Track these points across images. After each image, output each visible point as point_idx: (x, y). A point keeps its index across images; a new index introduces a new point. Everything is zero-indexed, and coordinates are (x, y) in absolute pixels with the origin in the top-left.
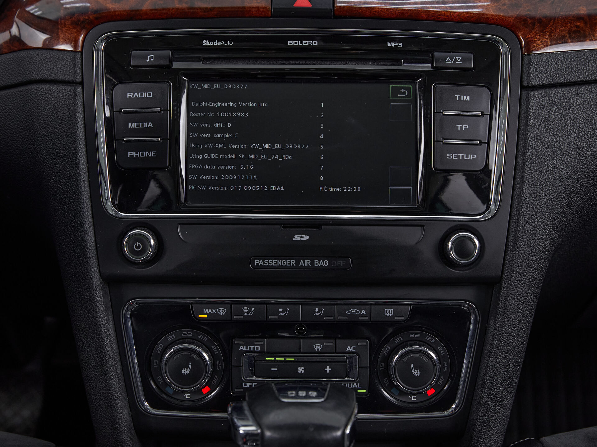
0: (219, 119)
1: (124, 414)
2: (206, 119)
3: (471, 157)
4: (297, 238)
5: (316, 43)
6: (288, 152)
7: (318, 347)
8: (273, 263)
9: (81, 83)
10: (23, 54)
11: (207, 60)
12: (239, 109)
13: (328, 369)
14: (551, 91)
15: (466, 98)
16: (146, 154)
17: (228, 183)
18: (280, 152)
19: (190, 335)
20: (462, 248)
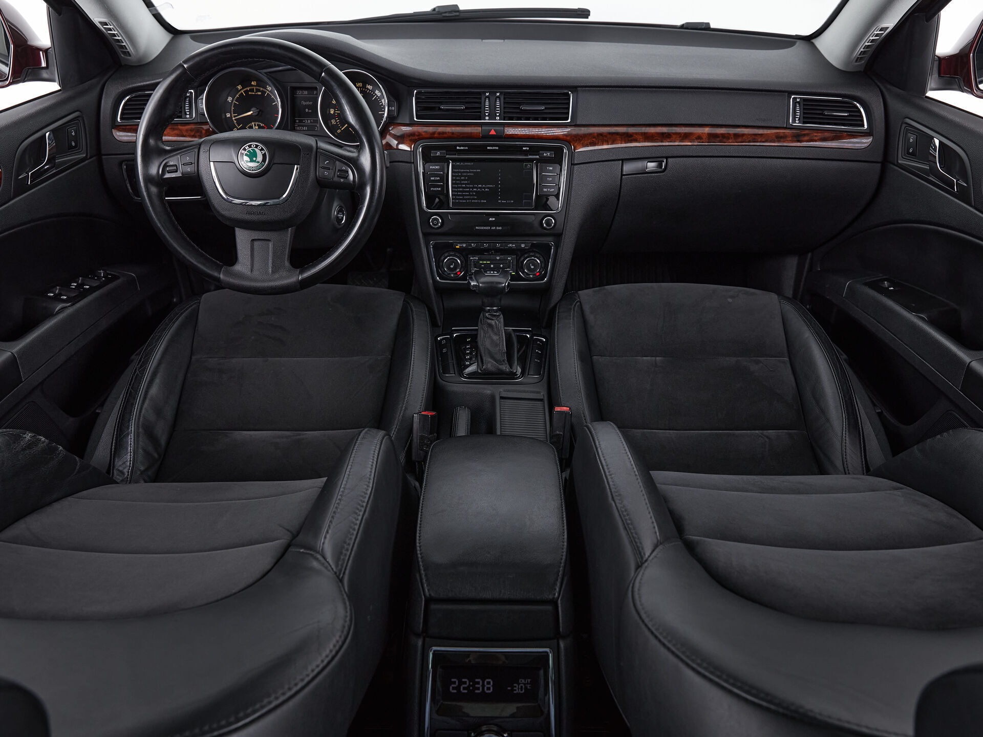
0: (463, 176)
1: (431, 281)
2: (458, 176)
3: (552, 190)
4: (491, 219)
5: (497, 148)
6: (488, 188)
7: (498, 258)
8: (482, 228)
9: (414, 163)
10: (391, 151)
11: (459, 154)
12: (470, 172)
13: (501, 266)
14: (582, 165)
15: (551, 168)
16: (437, 189)
17: (466, 199)
18: (485, 188)
19: (453, 253)
20: (548, 223)
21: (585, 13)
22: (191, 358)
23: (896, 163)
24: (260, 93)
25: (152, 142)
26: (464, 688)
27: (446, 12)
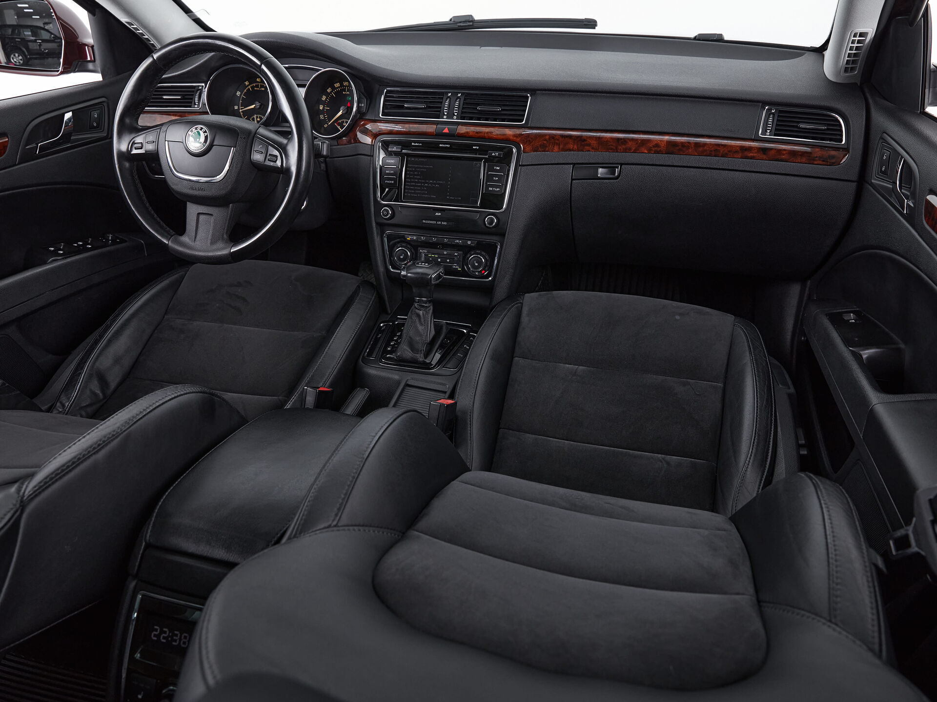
0: (417, 171)
1: (381, 269)
2: (412, 171)
3: (498, 189)
4: (437, 214)
5: (448, 146)
6: (438, 184)
7: (445, 253)
8: (429, 222)
9: (373, 156)
10: (357, 144)
11: (413, 150)
12: (423, 168)
13: (448, 261)
14: (530, 167)
15: (499, 168)
16: (391, 182)
17: (417, 193)
18: (435, 184)
19: (404, 245)
20: (492, 221)
21: (592, 24)
22: (164, 317)
23: (870, 183)
24: (263, 89)
25: (127, 121)
26: (164, 638)
27: (460, 22)
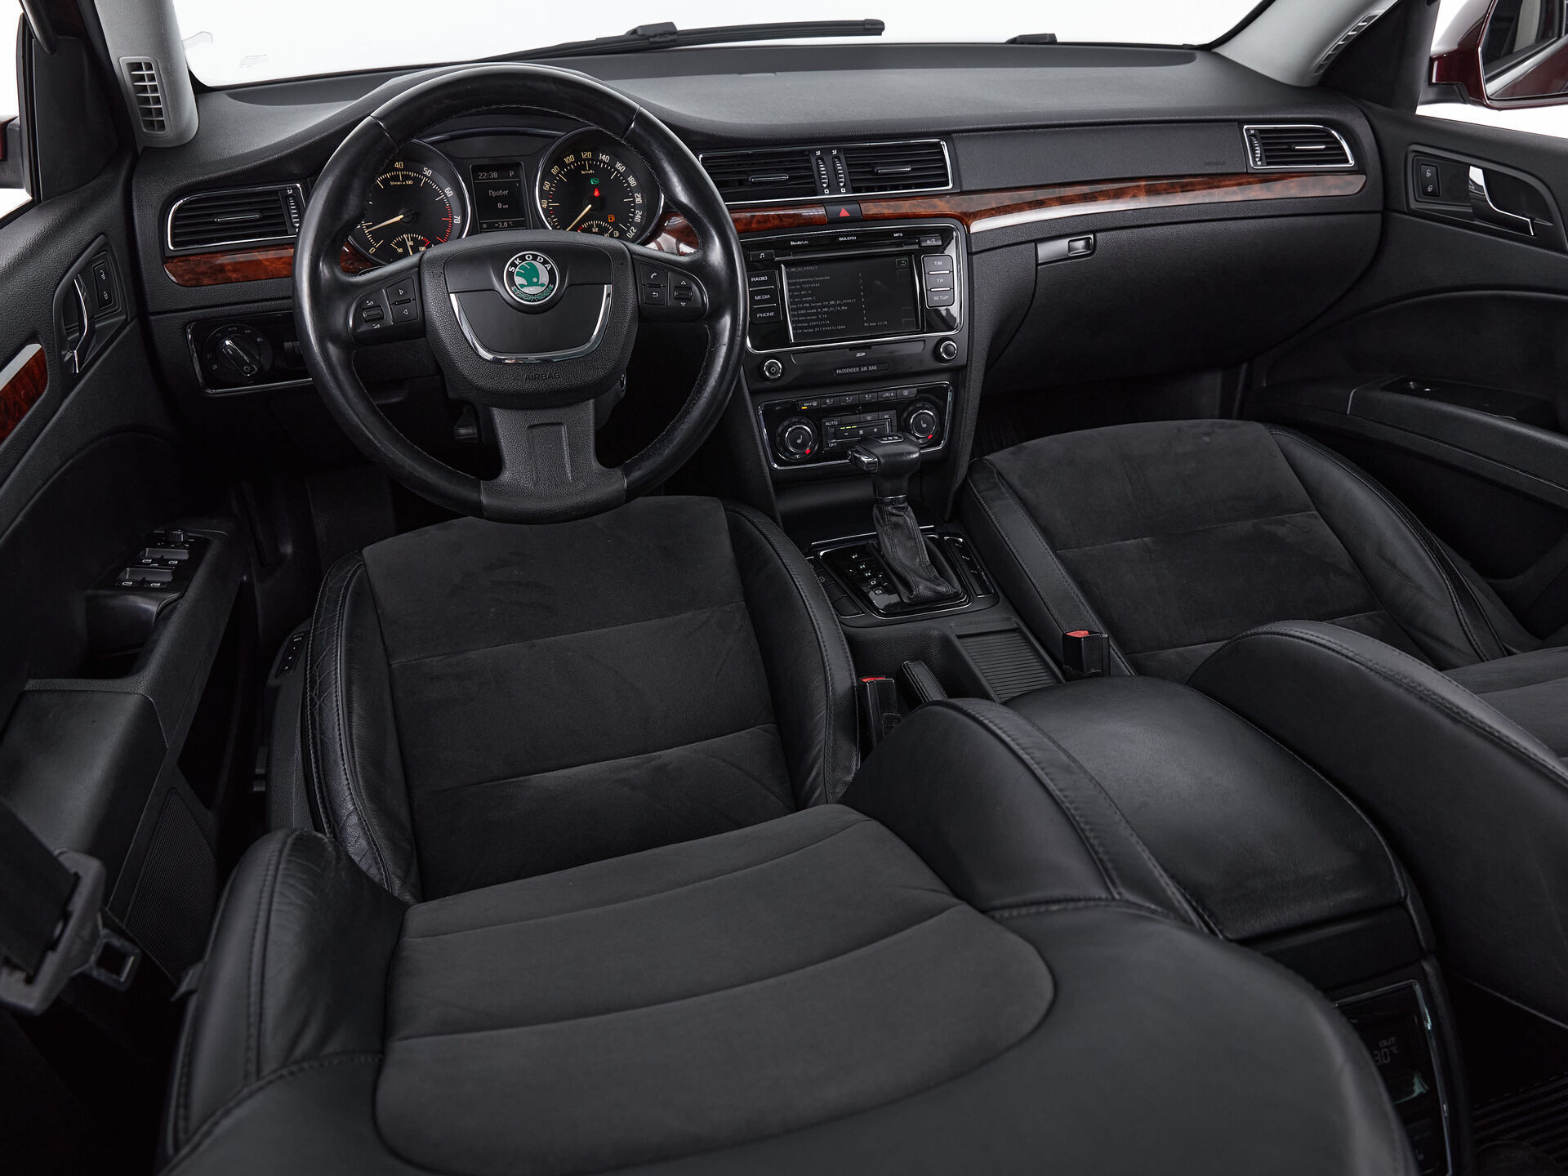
0: (804, 289)
1: (766, 472)
2: (796, 290)
3: (946, 297)
4: (858, 355)
5: (854, 238)
6: (845, 305)
7: (869, 418)
8: (846, 371)
11: (795, 254)
12: (814, 282)
13: (876, 430)
14: (983, 255)
15: (940, 263)
16: (768, 314)
17: (813, 327)
18: (840, 306)
19: (797, 420)
20: (946, 350)
21: (875, 27)
22: (389, 665)
23: (1406, 210)
24: (410, 182)
27: (655, 36)
